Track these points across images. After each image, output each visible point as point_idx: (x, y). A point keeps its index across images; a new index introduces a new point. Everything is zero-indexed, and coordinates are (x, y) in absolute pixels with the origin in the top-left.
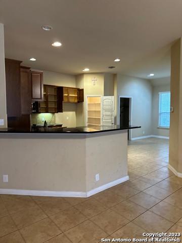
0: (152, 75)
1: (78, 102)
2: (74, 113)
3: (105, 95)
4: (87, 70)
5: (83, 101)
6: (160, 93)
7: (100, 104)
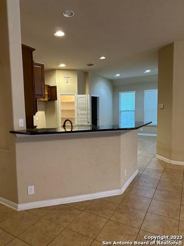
0: (118, 75)
1: (49, 100)
2: (43, 112)
3: (79, 93)
4: (62, 65)
5: (56, 99)
6: (120, 93)
7: (74, 102)
